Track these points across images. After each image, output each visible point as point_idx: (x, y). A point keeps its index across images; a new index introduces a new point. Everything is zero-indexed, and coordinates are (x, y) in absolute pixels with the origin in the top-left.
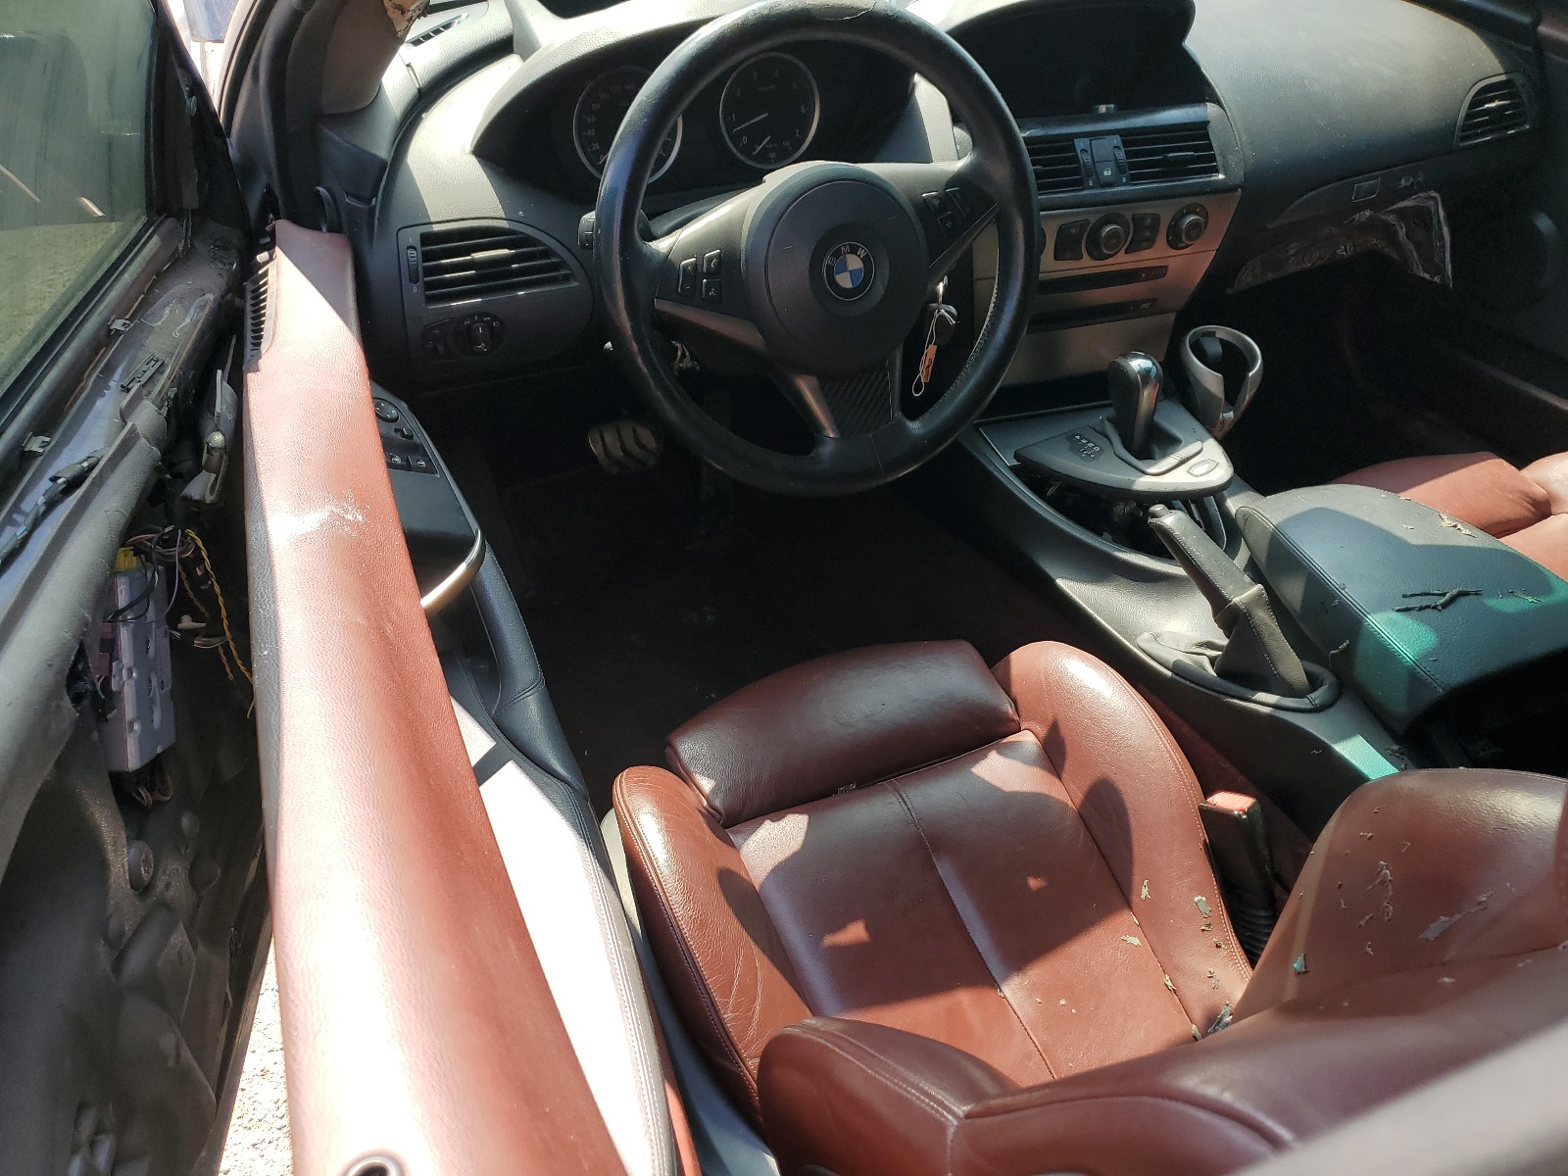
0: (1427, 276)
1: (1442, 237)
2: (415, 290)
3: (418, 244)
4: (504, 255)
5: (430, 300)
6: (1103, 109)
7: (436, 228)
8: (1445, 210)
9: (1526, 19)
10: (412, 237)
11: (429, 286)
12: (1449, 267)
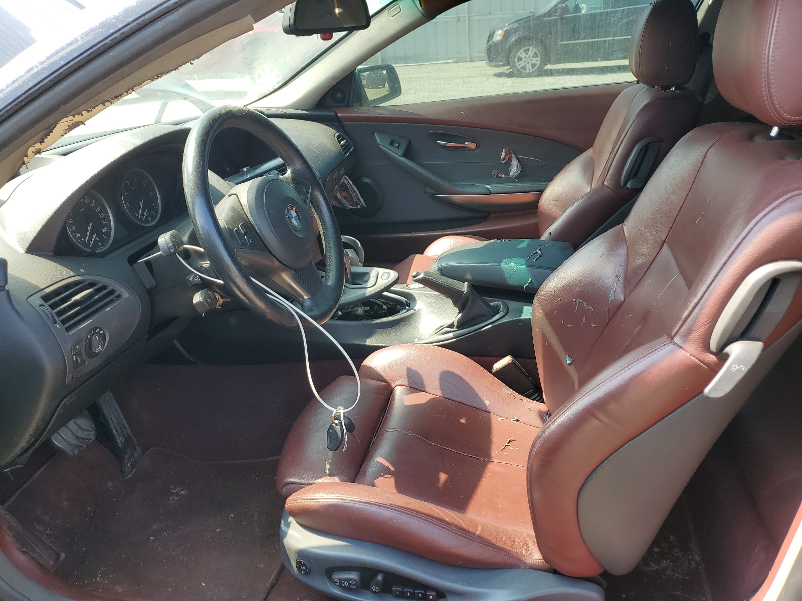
0: (355, 207)
1: (355, 191)
2: (58, 327)
3: (43, 302)
4: (89, 293)
5: (68, 329)
6: (245, 169)
7: (47, 291)
8: (351, 181)
9: (332, 114)
10: (37, 300)
11: (64, 322)
12: (362, 200)
